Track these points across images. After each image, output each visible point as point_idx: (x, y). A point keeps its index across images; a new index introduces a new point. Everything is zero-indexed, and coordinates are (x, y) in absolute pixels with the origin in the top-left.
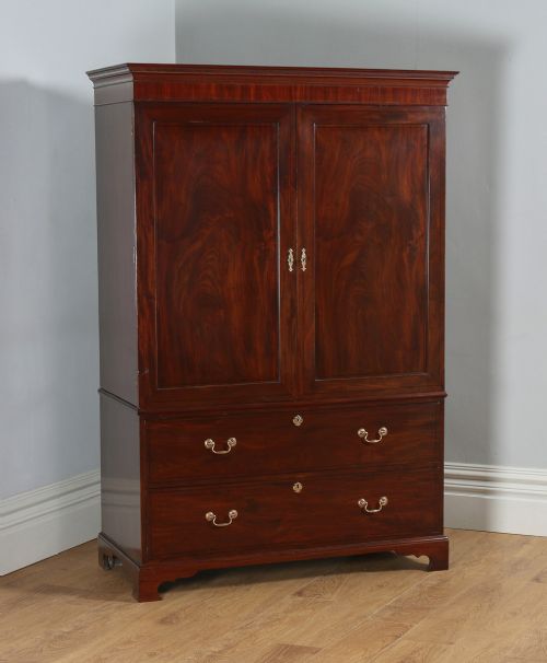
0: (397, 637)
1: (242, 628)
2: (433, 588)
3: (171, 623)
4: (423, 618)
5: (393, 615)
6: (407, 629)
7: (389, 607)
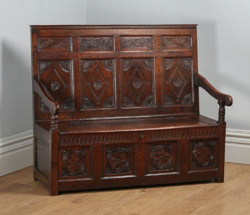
0: (191, 212)
1: (113, 206)
2: (211, 190)
3: (79, 203)
4: (205, 203)
5: (190, 202)
6: (196, 209)
7: (188, 198)
